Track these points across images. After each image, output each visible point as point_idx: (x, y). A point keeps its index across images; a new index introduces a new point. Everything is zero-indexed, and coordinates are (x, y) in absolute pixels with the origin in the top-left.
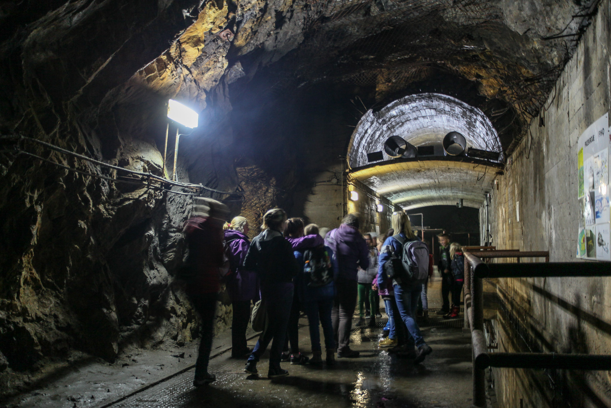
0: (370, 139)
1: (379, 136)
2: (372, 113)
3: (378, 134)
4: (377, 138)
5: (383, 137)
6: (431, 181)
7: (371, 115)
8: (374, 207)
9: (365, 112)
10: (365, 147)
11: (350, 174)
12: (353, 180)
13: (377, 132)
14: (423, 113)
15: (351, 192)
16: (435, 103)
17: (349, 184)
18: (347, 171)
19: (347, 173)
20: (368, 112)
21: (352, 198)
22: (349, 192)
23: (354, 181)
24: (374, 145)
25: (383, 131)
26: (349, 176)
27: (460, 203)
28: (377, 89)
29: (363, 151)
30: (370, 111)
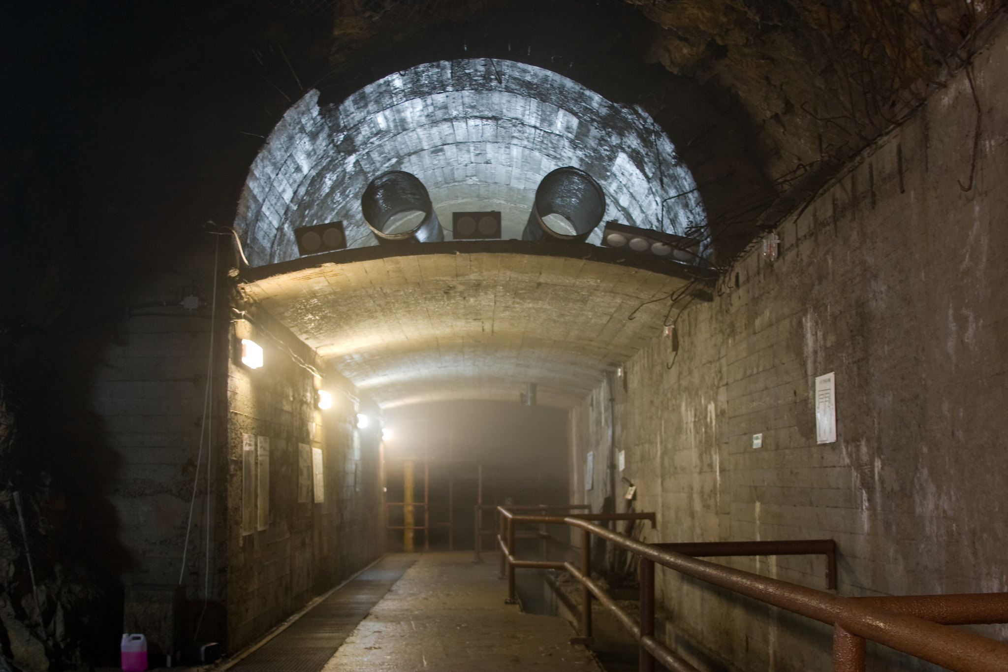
0: (307, 193)
1: (333, 189)
2: (319, 103)
3: (329, 181)
4: (328, 195)
5: (343, 193)
6: (474, 327)
7: (315, 112)
8: (308, 394)
9: (295, 97)
10: (289, 214)
11: (242, 285)
12: (251, 305)
13: (328, 176)
14: (461, 130)
15: (244, 342)
16: (500, 100)
17: (239, 317)
18: (234, 273)
19: (234, 282)
20: (308, 96)
21: (245, 360)
22: (237, 341)
23: (253, 309)
24: (316, 215)
25: (344, 176)
26: (238, 292)
27: (530, 395)
28: (336, 33)
29: (286, 226)
30: (311, 97)
